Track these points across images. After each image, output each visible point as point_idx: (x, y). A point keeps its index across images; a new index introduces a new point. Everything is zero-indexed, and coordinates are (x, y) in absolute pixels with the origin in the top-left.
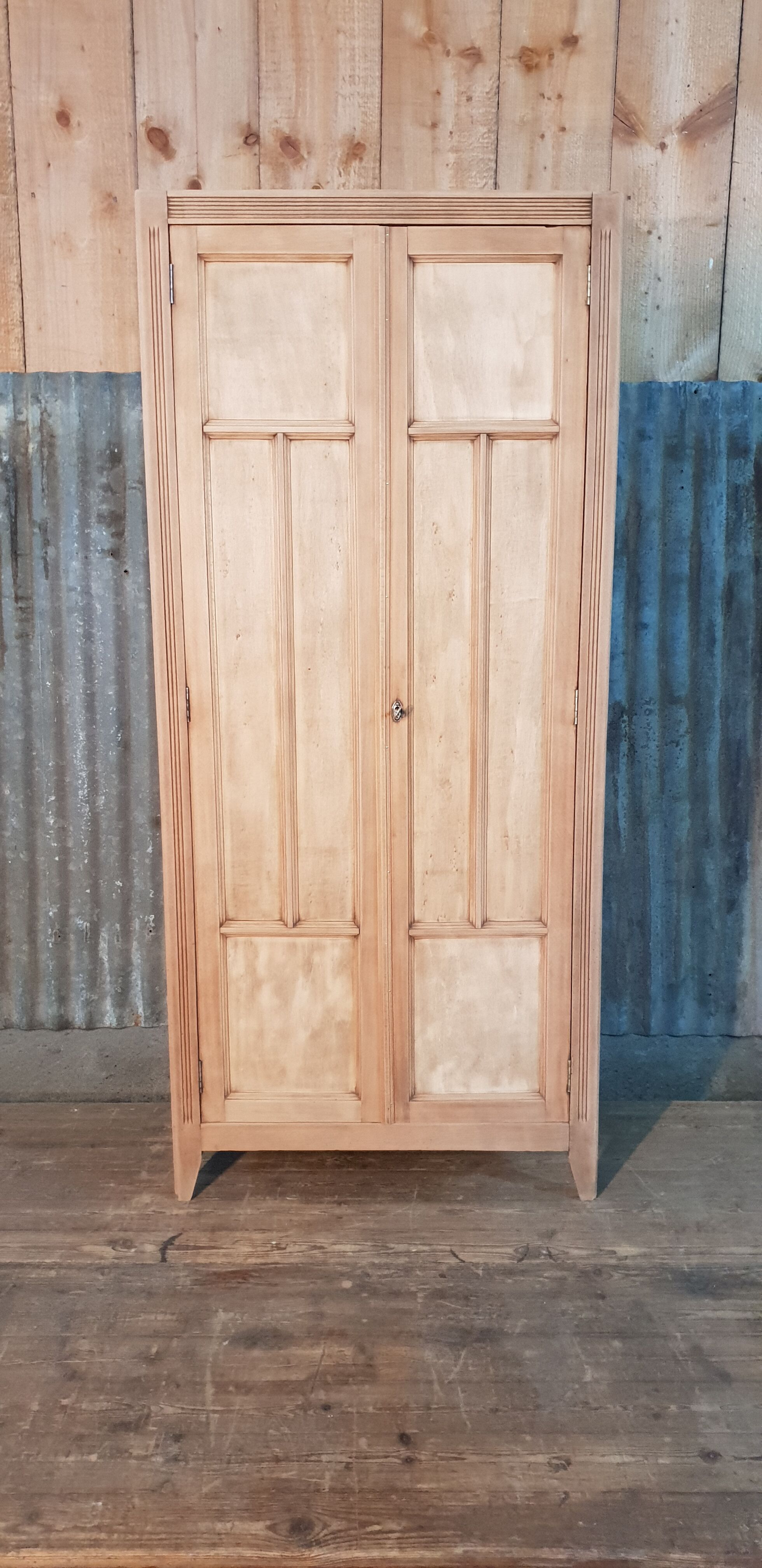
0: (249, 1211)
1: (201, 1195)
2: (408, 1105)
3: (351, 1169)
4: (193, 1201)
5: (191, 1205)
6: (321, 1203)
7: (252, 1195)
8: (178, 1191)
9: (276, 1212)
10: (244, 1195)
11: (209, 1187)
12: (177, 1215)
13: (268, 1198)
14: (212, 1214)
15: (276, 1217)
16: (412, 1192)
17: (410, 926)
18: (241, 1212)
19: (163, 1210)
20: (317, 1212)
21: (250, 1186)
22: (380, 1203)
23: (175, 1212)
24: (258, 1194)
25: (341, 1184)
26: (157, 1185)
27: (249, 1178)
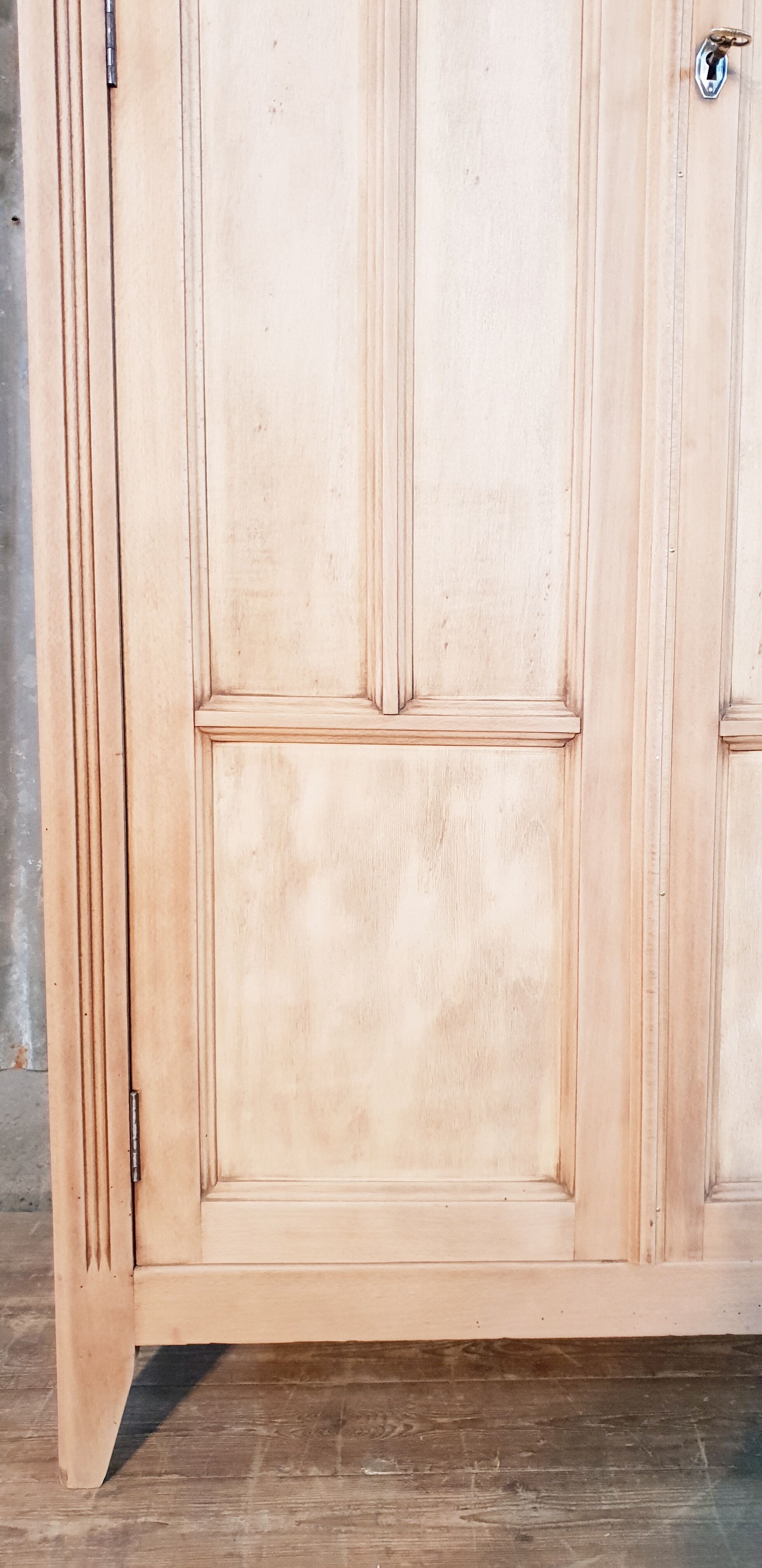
0: (265, 1520)
1: (132, 1466)
2: (700, 1211)
3: (511, 1377)
4: (109, 1487)
5: (103, 1502)
6: (457, 1485)
7: (268, 1461)
8: (66, 1462)
9: (345, 1521)
10: (247, 1462)
11: (153, 1439)
12: (59, 1539)
13: (314, 1471)
14: (160, 1532)
15: (343, 1541)
16: (690, 1443)
17: (723, 714)
18: (243, 1522)
19: (20, 1524)
20: (454, 1519)
21: (262, 1431)
22: (620, 1482)
23: (56, 1528)
24: (285, 1458)
25: (499, 1423)
26: (15, 1434)
27: (257, 1408)
